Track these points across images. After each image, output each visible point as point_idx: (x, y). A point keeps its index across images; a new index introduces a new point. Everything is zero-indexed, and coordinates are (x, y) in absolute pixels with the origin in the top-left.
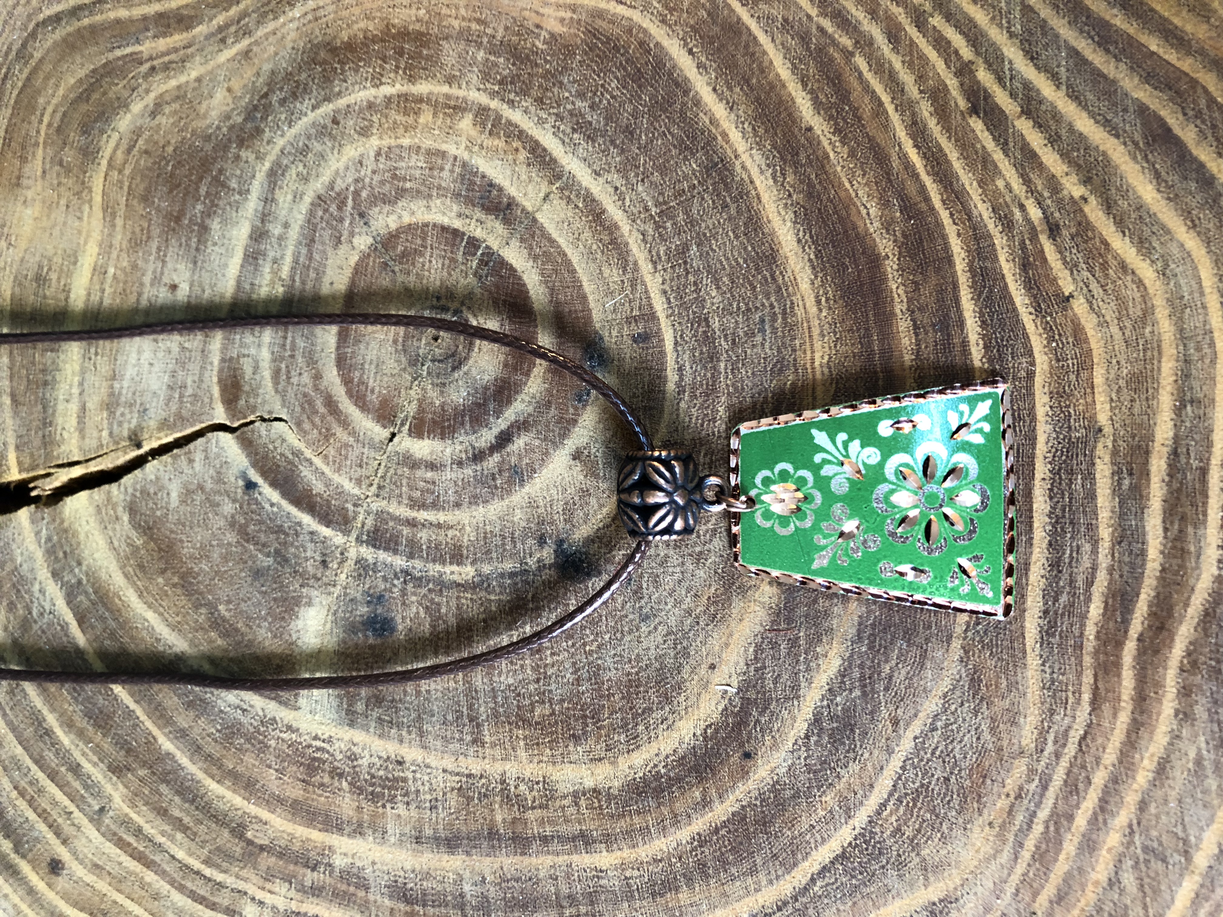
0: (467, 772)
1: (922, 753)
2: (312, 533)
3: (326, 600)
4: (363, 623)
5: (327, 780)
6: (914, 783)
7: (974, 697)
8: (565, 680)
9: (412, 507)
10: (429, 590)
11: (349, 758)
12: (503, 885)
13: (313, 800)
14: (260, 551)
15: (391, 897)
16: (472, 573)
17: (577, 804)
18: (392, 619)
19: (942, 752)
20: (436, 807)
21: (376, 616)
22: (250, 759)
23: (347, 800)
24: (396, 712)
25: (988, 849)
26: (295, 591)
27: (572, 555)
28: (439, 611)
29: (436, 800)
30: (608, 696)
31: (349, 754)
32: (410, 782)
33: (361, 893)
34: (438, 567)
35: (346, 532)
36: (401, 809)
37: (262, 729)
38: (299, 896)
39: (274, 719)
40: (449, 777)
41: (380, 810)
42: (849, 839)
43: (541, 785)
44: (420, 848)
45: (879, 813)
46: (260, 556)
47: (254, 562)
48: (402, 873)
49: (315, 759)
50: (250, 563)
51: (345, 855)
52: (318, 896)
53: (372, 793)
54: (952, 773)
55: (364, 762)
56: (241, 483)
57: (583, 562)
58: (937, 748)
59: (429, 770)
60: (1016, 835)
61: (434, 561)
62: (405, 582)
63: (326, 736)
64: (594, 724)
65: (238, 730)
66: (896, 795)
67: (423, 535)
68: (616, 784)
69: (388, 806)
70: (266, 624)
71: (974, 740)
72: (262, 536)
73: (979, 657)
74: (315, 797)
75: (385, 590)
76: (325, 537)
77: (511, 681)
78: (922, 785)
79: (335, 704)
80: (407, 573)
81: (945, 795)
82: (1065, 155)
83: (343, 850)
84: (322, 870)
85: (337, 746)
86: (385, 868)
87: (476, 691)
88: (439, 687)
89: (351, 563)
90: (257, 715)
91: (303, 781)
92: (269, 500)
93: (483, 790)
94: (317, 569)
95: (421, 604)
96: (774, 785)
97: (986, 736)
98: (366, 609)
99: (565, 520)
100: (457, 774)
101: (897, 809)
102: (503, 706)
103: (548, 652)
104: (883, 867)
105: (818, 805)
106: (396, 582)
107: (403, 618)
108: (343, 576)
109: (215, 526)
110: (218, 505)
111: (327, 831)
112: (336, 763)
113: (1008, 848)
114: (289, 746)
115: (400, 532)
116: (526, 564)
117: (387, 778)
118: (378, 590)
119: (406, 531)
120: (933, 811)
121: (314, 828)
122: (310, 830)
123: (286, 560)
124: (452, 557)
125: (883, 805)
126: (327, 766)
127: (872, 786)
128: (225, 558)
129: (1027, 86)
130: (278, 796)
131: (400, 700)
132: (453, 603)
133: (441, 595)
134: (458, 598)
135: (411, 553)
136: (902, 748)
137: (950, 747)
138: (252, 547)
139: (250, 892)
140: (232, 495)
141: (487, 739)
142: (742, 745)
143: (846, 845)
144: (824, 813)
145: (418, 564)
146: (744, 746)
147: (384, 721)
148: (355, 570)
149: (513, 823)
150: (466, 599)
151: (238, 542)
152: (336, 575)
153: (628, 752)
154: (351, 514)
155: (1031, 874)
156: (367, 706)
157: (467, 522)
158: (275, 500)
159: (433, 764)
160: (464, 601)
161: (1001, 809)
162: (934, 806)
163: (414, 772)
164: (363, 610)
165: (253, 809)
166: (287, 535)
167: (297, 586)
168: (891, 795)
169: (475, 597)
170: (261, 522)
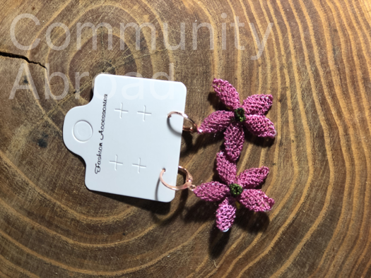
82: (295, 127)
129: (297, 103)
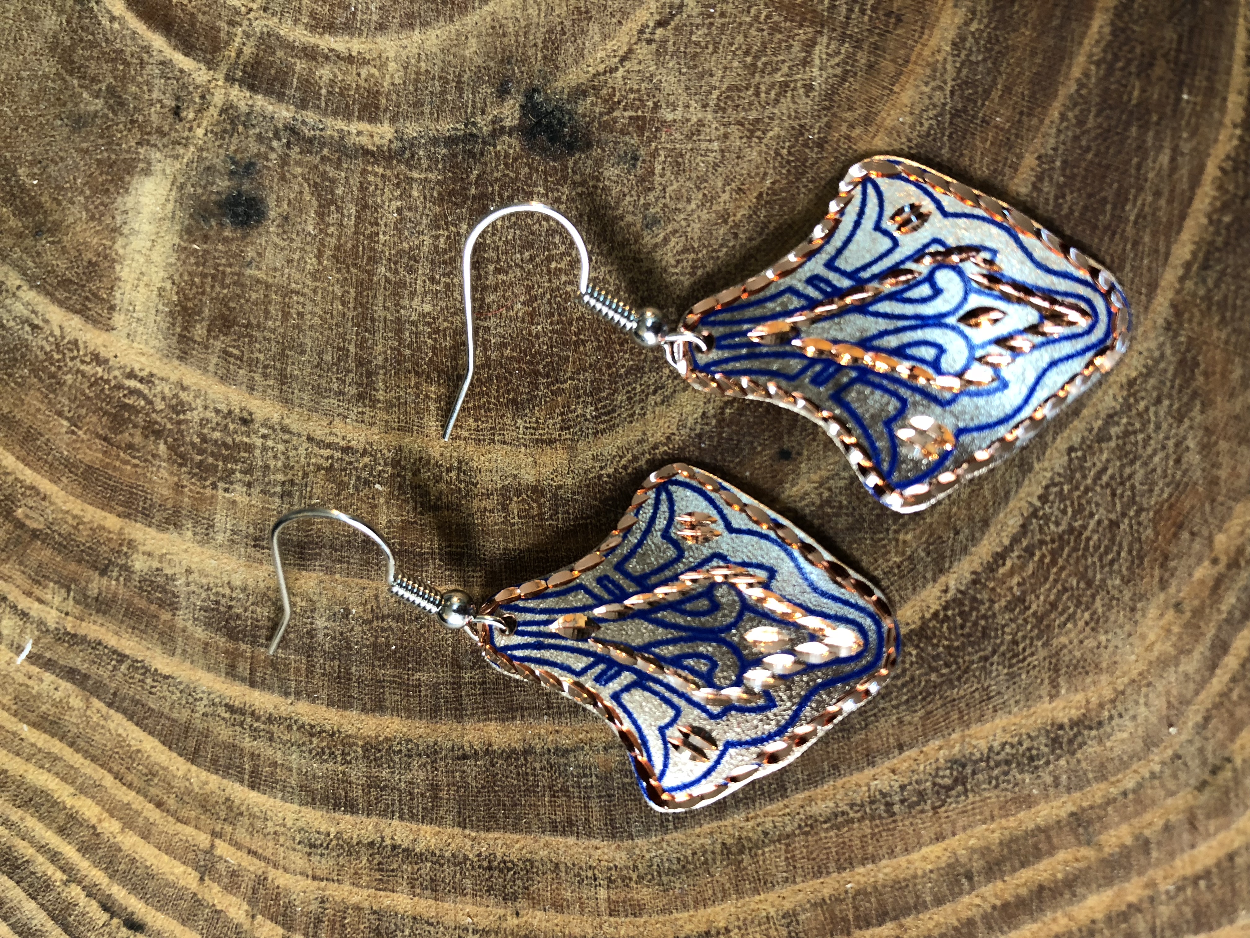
0: (343, 443)
1: (1078, 475)
2: (162, 63)
3: (172, 167)
4: (220, 205)
5: (138, 439)
6: (1057, 524)
7: (1180, 391)
8: (511, 313)
9: (312, 29)
10: (323, 159)
11: (173, 408)
12: (375, 624)
13: (115, 468)
14: (86, 88)
15: (208, 625)
16: (389, 136)
17: (505, 508)
18: (262, 201)
19: (1112, 477)
20: (290, 494)
21: (239, 193)
22: (33, 400)
23: (164, 473)
24: (250, 343)
25: (1166, 647)
26: (128, 152)
27: (547, 113)
28: (332, 193)
29: (292, 483)
30: (576, 343)
31: (174, 402)
32: (257, 452)
33: (166, 616)
34: (340, 124)
35: (211, 65)
36: (239, 494)
37: (56, 356)
38: (78, 610)
39: (75, 342)
40: (316, 449)
41: (208, 492)
42: (935, 607)
43: (453, 474)
44: (258, 555)
45: (991, 568)
46: (85, 95)
47: (76, 105)
48: (227, 591)
49: (125, 407)
50: (70, 105)
51: (149, 554)
52: (104, 613)
53: (200, 464)
54: (1124, 515)
55: (194, 416)
57: (564, 125)
58: (1104, 470)
59: (286, 437)
60: (1220, 628)
61: (335, 113)
62: (288, 145)
63: (144, 374)
64: (548, 386)
65: (23, 356)
66: (1025, 543)
67: (324, 73)
68: (570, 481)
69: (221, 485)
70: (81, 199)
71: (1171, 463)
72: (93, 64)
73: (1200, 324)
74: (118, 464)
75: (258, 155)
76: (181, 71)
77: (427, 308)
78: (1071, 530)
79: (163, 325)
80: (292, 130)
81: (1107, 550)
83: (147, 548)
84: (115, 574)
85: (159, 388)
86: (204, 581)
87: (373, 320)
88: (318, 310)
89: (213, 111)
90: (52, 334)
91: (105, 439)
92: (109, 12)
93: (365, 474)
94: (164, 118)
95: (307, 180)
96: (821, 506)
97: (1193, 458)
98: (227, 183)
99: (545, 57)
100: (329, 446)
101: (1023, 567)
102: (410, 346)
103: (491, 268)
104: (985, 659)
105: (891, 547)
106: (275, 144)
107: (279, 200)
108: (200, 132)
109: (30, 49)
110: (38, 18)
111: (128, 516)
112: (154, 415)
113: (1201, 650)
114: (92, 385)
115: (291, 68)
116: (474, 124)
117: (225, 444)
118: (246, 155)
119: (300, 66)
120: (1082, 576)
121: (111, 510)
122: (104, 514)
123: (122, 104)
124: (364, 108)
125: (1000, 557)
126: (140, 420)
127: (986, 523)
128: (36, 98)
130: (67, 460)
131: (258, 326)
132: (355, 181)
133: (338, 167)
134: (364, 172)
135: (303, 100)
136: (1046, 464)
137: (1128, 471)
138: (75, 82)
139: (11, 597)
141: (380, 395)
142: (778, 437)
143: (928, 616)
144: (898, 560)
145: (311, 116)
146: (781, 438)
147: (230, 355)
148: (218, 123)
149: (403, 528)
150: (376, 174)
151: (57, 74)
152: (190, 129)
153: (595, 434)
154: (223, 35)
155: (1235, 696)
156: (209, 331)
157: (392, 54)
158: (116, 13)
159: (294, 427)
160: (371, 178)
161: (1202, 582)
162: (1086, 568)
163: (264, 437)
164: (223, 184)
165: (29, 475)
166: (127, 64)
167: (133, 144)
168: (1015, 540)
169: (388, 173)
170: (93, 45)
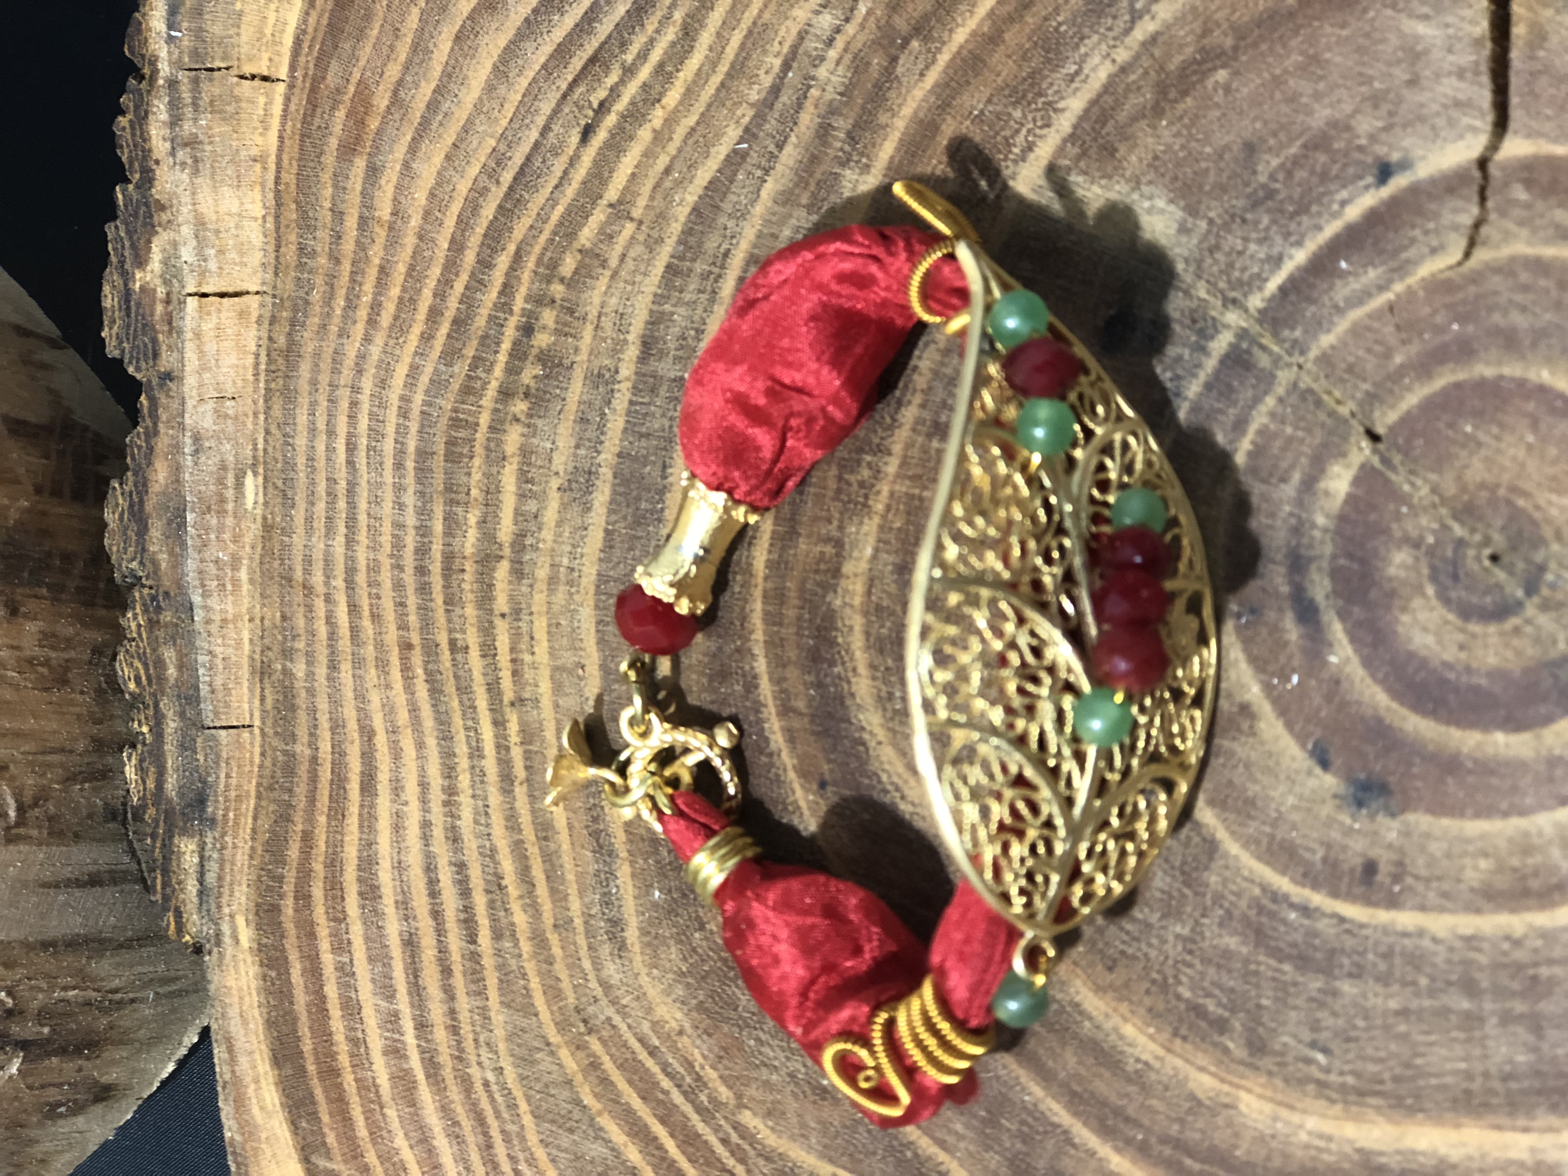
2: (1280, 260)
4: (1130, 305)
9: (1262, 433)
14: (1284, 164)
17: (829, 540)
21: (1134, 329)
22: (1008, 69)
25: (658, 1016)
26: (1207, 207)
35: (1261, 317)
37: (1040, 101)
38: (825, 102)
43: (862, 500)
46: (1277, 161)
47: (1270, 149)
50: (1272, 141)
52: (817, 132)
56: (1395, 157)
60: (663, 1055)
65: (1050, 61)
68: (838, 603)
70: (1177, 146)
71: (765, 1060)
72: (1304, 174)
76: (1266, 280)
84: (846, 147)
89: (1218, 311)
90: (1061, 98)
92: (1351, 200)
108: (1203, 293)
109: (1346, 93)
110: (1376, 107)
114: (1006, 139)
121: (897, 150)
122: (897, 141)
130: (950, 104)
138: (1294, 150)
139: (847, 27)
140: (1383, 136)
148: (1206, 314)
151: (1309, 128)
152: (1209, 282)
154: (1286, 333)
158: (1348, 210)
161: (691, 1054)
165: (944, 58)
166: (1291, 217)
167: (1213, 214)
170: (1324, 176)
